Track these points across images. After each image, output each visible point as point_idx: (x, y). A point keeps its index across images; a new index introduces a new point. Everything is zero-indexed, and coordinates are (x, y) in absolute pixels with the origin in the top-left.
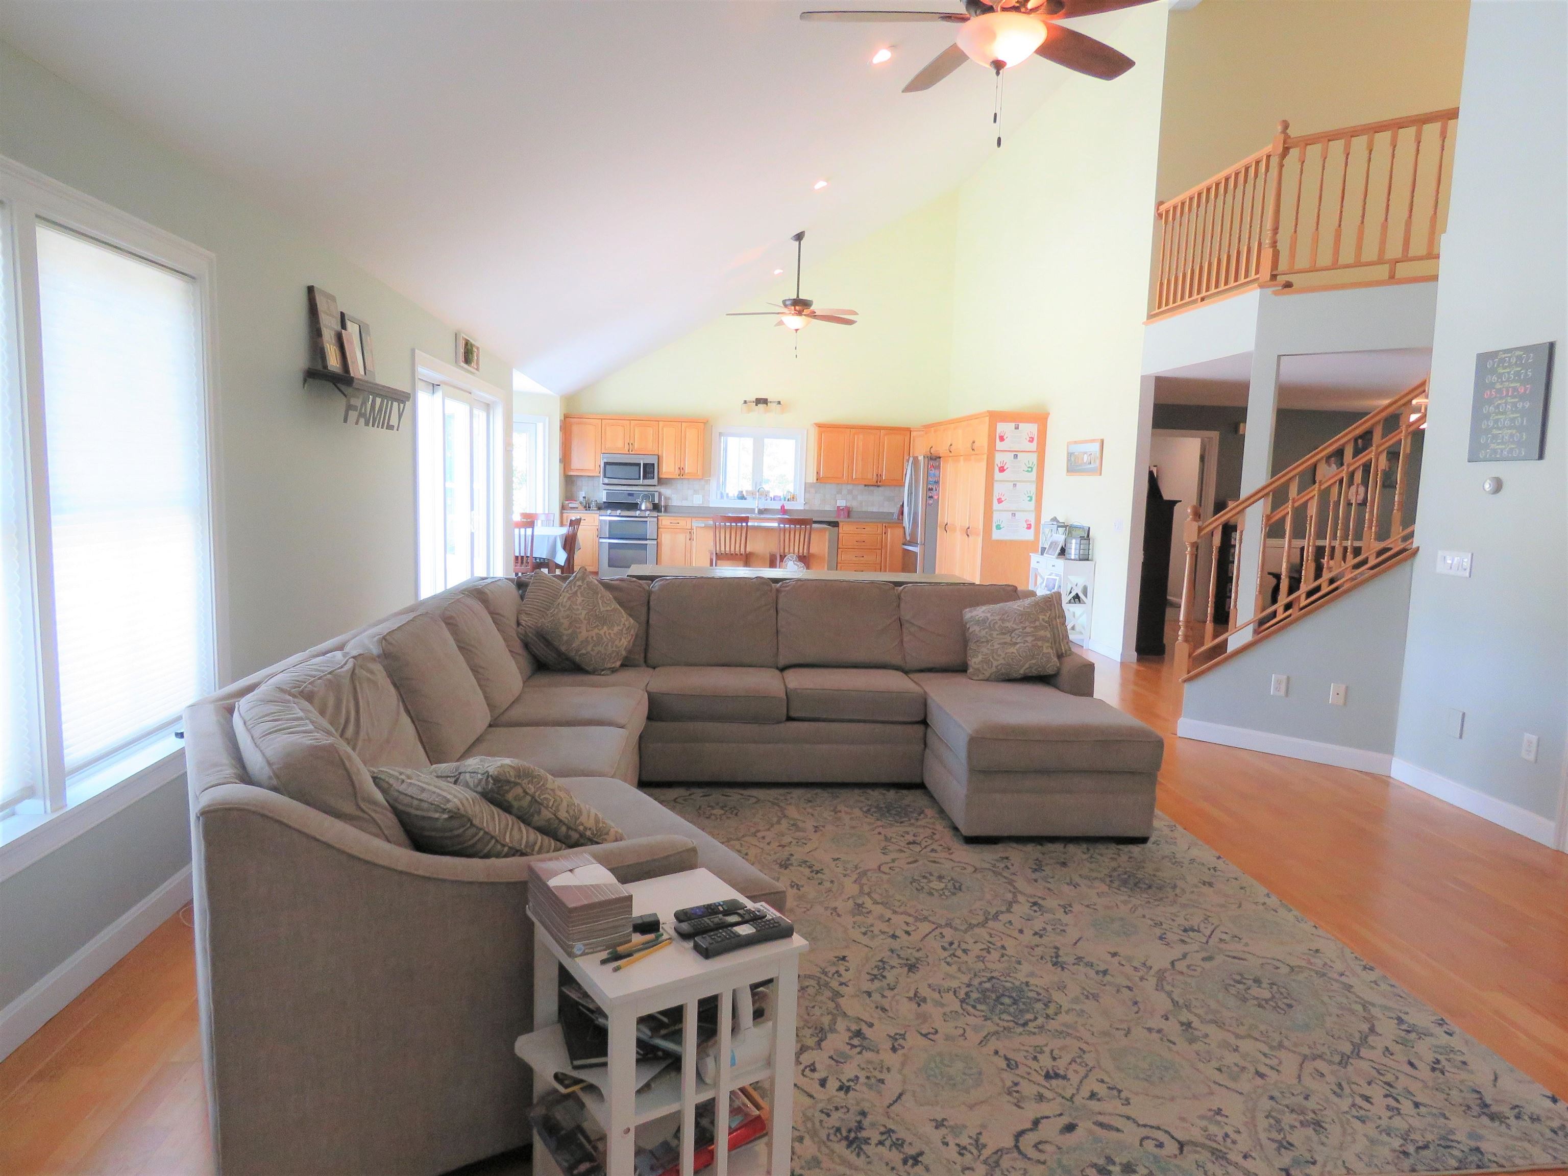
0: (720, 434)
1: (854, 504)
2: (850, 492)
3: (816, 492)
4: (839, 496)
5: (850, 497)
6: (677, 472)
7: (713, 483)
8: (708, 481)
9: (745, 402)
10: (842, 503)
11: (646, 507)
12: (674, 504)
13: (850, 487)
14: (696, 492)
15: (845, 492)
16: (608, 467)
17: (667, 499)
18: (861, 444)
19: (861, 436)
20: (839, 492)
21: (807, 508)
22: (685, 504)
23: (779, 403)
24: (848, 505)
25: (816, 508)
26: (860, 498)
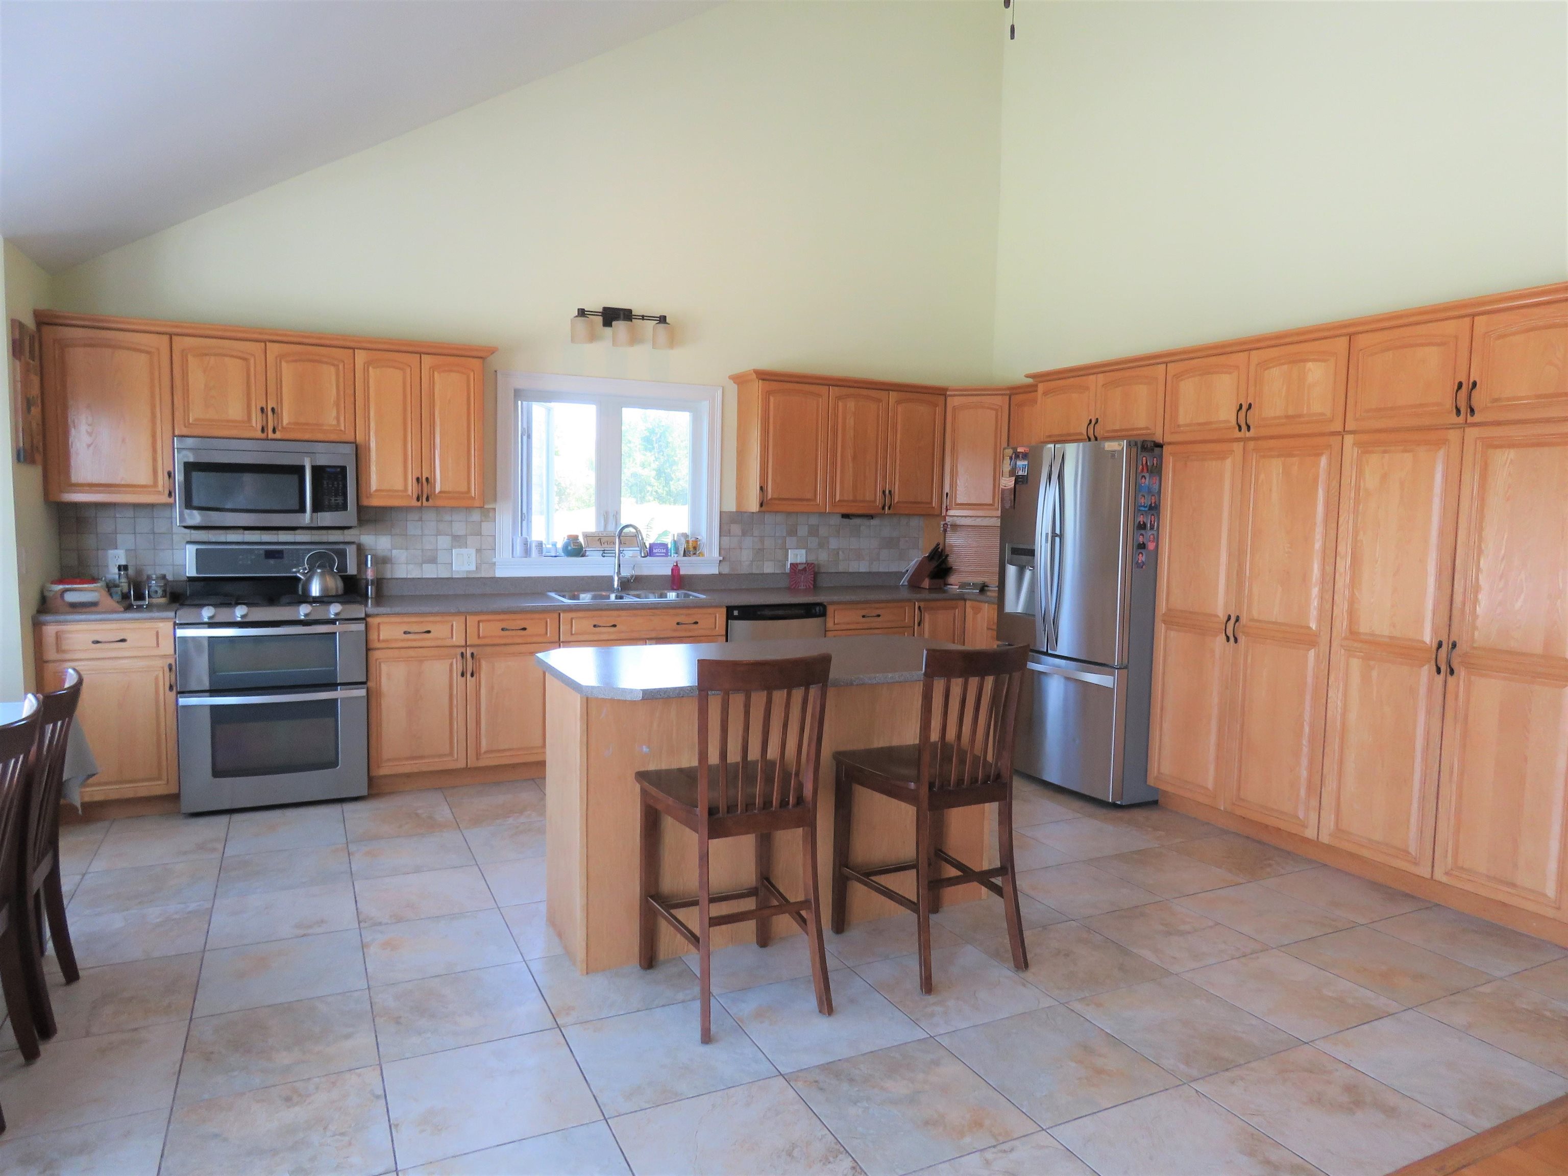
0: (518, 394)
1: (823, 557)
2: (813, 531)
3: (744, 534)
4: (791, 541)
5: (813, 542)
6: (412, 488)
7: (504, 520)
8: (487, 513)
9: (582, 313)
10: (797, 556)
11: (324, 589)
12: (401, 575)
13: (814, 520)
14: (458, 541)
15: (803, 531)
16: (195, 475)
17: (382, 561)
18: (851, 421)
19: (851, 404)
20: (792, 532)
21: (726, 570)
22: (430, 572)
23: (662, 319)
24: (812, 559)
25: (744, 569)
26: (834, 543)
